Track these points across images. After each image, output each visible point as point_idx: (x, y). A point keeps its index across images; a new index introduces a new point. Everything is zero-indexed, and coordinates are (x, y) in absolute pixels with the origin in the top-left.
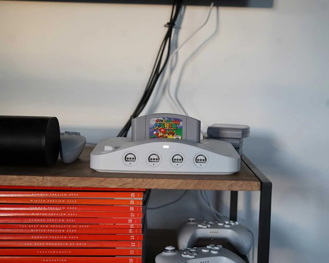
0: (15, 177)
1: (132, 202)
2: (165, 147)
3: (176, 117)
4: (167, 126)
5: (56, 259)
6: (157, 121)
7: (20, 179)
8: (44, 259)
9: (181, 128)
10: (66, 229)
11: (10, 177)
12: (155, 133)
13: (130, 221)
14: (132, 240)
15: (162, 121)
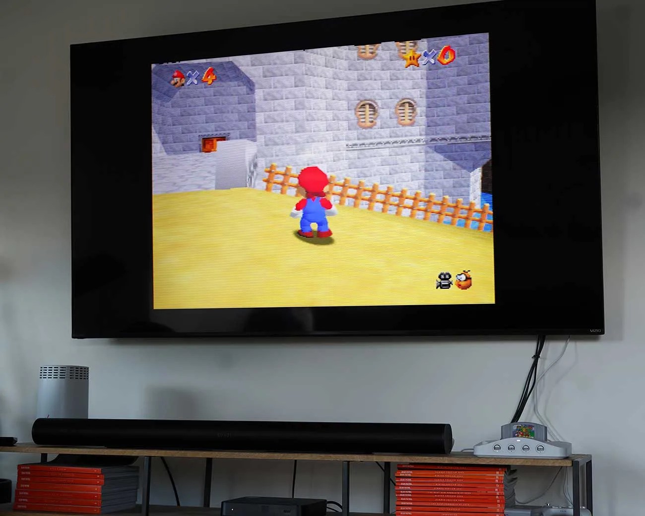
0: (427, 457)
1: (497, 477)
2: (518, 441)
3: (530, 424)
4: (524, 430)
5: (450, 514)
6: (517, 427)
7: (430, 459)
8: (443, 514)
9: (533, 431)
10: (456, 495)
11: (424, 457)
12: (516, 435)
13: (496, 490)
14: (498, 503)
15: (521, 427)
